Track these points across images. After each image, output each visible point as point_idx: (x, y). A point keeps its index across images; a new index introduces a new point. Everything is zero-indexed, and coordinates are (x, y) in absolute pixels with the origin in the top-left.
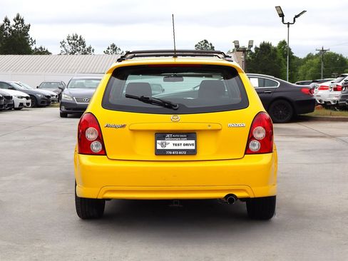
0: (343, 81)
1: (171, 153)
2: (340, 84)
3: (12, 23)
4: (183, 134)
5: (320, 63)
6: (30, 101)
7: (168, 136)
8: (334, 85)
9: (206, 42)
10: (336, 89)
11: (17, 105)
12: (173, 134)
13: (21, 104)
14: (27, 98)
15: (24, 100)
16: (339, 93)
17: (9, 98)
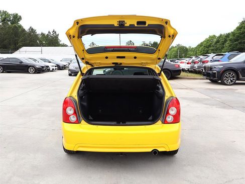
0: (191, 60)
2: (190, 61)
3: (52, 33)
5: (177, 50)
6: (57, 68)
8: (187, 62)
9: (131, 41)
10: (188, 63)
11: (51, 70)
13: (53, 69)
14: (56, 66)
15: (54, 68)
16: (189, 65)
17: (48, 67)
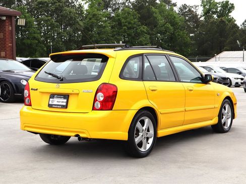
1: (54, 106)
4: (62, 95)
7: (55, 96)
11: (234, 84)
12: (58, 95)
13: (237, 83)
14: (242, 79)
15: (239, 81)
